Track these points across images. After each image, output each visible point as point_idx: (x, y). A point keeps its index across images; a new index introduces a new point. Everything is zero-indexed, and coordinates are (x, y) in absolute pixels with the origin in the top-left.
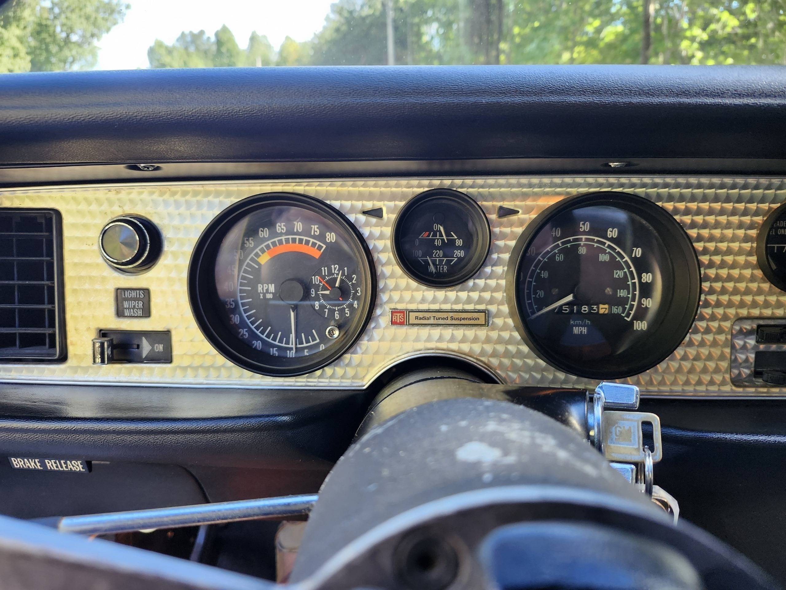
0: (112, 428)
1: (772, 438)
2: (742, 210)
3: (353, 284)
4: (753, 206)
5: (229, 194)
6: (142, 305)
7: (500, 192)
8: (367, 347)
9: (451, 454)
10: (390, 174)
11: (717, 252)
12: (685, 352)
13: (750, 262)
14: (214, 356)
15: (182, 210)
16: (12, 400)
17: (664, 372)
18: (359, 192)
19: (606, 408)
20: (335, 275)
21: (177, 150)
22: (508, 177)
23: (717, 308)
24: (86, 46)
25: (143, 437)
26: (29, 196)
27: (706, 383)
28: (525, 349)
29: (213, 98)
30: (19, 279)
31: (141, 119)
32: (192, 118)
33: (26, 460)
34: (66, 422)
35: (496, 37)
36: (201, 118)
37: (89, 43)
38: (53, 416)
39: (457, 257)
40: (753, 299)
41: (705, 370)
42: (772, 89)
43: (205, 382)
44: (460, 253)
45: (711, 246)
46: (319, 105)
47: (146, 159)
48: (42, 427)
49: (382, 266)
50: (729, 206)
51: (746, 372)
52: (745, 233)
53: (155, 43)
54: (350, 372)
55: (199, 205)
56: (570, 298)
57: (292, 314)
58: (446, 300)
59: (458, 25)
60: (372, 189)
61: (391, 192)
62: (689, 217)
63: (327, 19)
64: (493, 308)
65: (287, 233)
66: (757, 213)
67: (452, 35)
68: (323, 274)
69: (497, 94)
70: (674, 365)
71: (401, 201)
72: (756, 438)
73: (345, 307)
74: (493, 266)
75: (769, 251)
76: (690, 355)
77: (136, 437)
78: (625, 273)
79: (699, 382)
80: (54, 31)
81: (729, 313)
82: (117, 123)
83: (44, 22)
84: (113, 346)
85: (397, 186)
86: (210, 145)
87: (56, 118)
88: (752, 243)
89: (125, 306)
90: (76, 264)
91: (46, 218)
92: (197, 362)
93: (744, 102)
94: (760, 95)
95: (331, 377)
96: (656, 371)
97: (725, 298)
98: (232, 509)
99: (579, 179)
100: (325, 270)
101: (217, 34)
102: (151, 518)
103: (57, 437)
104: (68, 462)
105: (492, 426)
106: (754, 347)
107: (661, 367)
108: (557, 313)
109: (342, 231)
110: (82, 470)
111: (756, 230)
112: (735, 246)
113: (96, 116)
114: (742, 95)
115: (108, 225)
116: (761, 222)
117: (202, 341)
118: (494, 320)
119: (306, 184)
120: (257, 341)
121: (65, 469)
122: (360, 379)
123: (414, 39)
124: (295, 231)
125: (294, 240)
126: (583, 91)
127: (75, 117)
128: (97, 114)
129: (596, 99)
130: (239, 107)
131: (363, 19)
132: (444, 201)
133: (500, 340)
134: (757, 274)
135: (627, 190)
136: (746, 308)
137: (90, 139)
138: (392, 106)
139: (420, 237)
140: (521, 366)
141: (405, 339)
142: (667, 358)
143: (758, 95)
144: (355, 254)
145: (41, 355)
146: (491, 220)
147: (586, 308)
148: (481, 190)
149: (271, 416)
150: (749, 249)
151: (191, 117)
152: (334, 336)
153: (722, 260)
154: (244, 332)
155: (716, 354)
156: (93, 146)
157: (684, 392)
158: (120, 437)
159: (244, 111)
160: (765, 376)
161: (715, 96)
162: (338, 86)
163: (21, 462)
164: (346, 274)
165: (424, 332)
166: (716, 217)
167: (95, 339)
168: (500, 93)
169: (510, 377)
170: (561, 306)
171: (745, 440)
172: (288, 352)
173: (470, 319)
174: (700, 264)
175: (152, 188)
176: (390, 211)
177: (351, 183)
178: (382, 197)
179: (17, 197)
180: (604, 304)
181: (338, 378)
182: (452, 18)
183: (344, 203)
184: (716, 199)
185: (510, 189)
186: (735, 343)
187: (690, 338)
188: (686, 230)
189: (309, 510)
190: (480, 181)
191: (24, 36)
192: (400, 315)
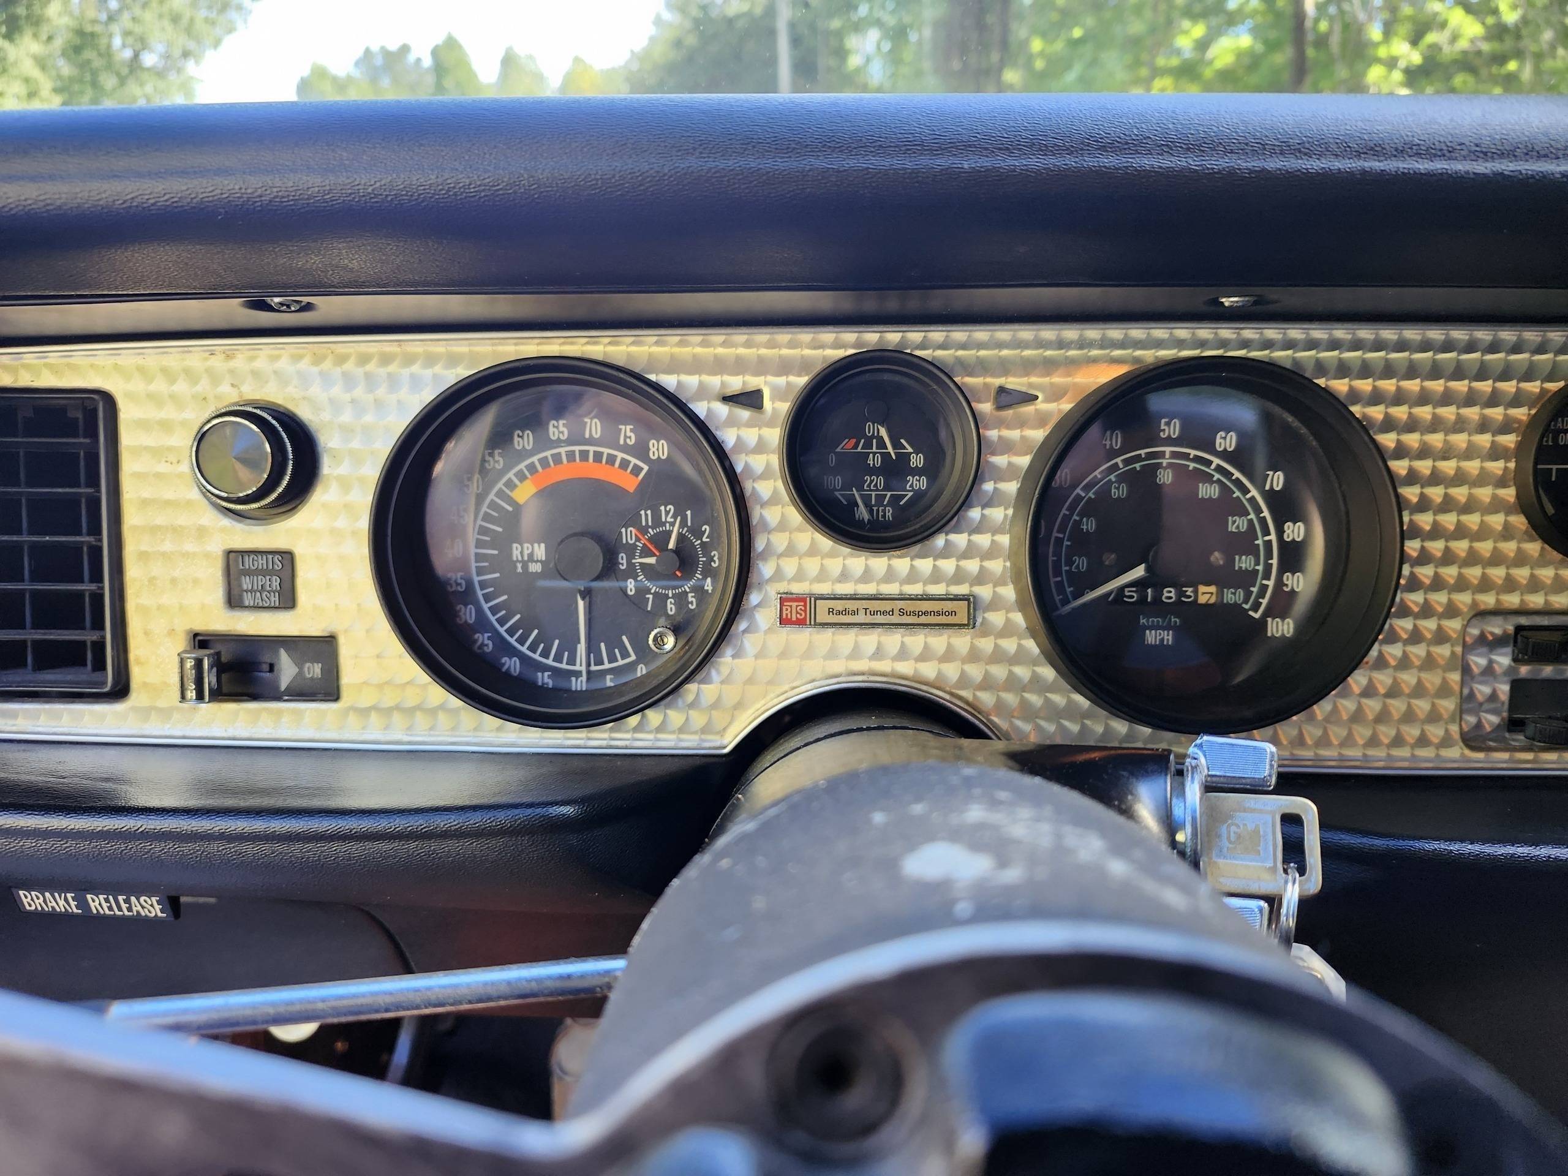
0: (218, 828)
1: (1544, 852)
2: (1488, 395)
3: (703, 544)
4: (1509, 387)
5: (453, 360)
6: (278, 584)
7: (1000, 357)
8: (732, 670)
9: (891, 866)
10: (778, 319)
11: (1435, 479)
12: (1370, 680)
13: (1503, 499)
14: (424, 687)
15: (359, 392)
16: (17, 773)
17: (1327, 720)
18: (716, 356)
19: (1211, 787)
20: (668, 525)
21: (345, 268)
22: (1016, 327)
23: (1436, 591)
24: (172, 76)
25: (279, 847)
26: (50, 364)
27: (1412, 741)
28: (1048, 673)
29: (416, 158)
30: (30, 533)
31: (270, 201)
32: (373, 200)
33: (47, 895)
34: (126, 816)
35: (995, 57)
36: (392, 200)
37: (179, 71)
38: (99, 804)
39: (913, 490)
40: (1508, 574)
41: (1409, 717)
42: (1552, 143)
43: (406, 739)
44: (918, 483)
45: (1424, 466)
46: (630, 173)
47: (285, 286)
48: (77, 827)
49: (762, 507)
50: (1461, 386)
51: (1491, 720)
52: (1493, 442)
53: (312, 70)
54: (698, 719)
55: (393, 382)
56: (1139, 572)
57: (581, 604)
58: (890, 576)
59: (920, 34)
60: (741, 351)
61: (780, 356)
62: (1381, 408)
63: (658, 21)
64: (984, 592)
65: (570, 442)
66: (1516, 401)
67: (908, 55)
68: (644, 524)
69: (993, 152)
70: (1347, 706)
71: (799, 375)
72: (1510, 850)
73: (688, 590)
74: (984, 506)
75: (1541, 478)
76: (1378, 686)
77: (266, 848)
78: (1251, 521)
79: (1398, 741)
80: (109, 46)
81: (1461, 602)
82: (222, 210)
83: (89, 28)
84: (221, 667)
85: (792, 345)
86: (413, 257)
87: (99, 200)
88: (1507, 460)
89: (245, 587)
90: (145, 503)
91: (85, 409)
92: (389, 699)
93: (1494, 169)
94: (1527, 154)
95: (660, 729)
96: (1312, 718)
97: (1450, 573)
98: (455, 986)
99: (1160, 332)
100: (646, 515)
101: (435, 53)
102: (291, 1003)
103: (106, 846)
104: (133, 899)
105: (975, 813)
106: (1509, 671)
107: (1322, 709)
108: (1115, 600)
109: (680, 436)
110: (160, 914)
111: (1514, 434)
112: (1473, 466)
113: (179, 195)
114: (1489, 154)
115: (209, 421)
116: (1525, 418)
117: (400, 656)
118: (986, 615)
119: (607, 340)
120: (510, 658)
121: (127, 913)
122: (718, 733)
123: (832, 62)
124: (587, 436)
125: (584, 455)
126: (1167, 145)
127: (137, 197)
128: (182, 191)
129: (1193, 162)
130: (469, 177)
131: (730, 22)
132: (886, 377)
133: (998, 656)
134: (1515, 524)
135: (1255, 354)
136: (1494, 592)
137: (168, 244)
138: (779, 174)
139: (838, 450)
140: (1040, 708)
141: (808, 654)
142: (1333, 693)
143: (1522, 155)
144: (706, 482)
145: (77, 684)
146: (981, 413)
147: (1171, 592)
148: (960, 353)
149: (537, 804)
150: (1500, 472)
151: (371, 198)
152: (665, 647)
153: (1446, 495)
154: (484, 640)
155: (1433, 684)
156: (175, 258)
157: (1367, 761)
158: (234, 847)
159: (480, 186)
160: (1530, 729)
161: (1435, 155)
162: (671, 133)
163: (38, 898)
164: (689, 524)
165: (847, 639)
166: (1434, 408)
167: (185, 652)
168: (1000, 149)
169: (1017, 729)
170: (1122, 589)
171: (1489, 855)
172: (573, 679)
173: (938, 614)
174: (1401, 503)
175: (298, 348)
176: (778, 395)
177: (699, 339)
178: (761, 367)
179: (27, 367)
180: (1208, 584)
181: (673, 732)
182: (907, 19)
183: (684, 378)
184: (1435, 372)
185: (1019, 351)
186: (1472, 664)
187: (1380, 652)
188: (1375, 433)
189: (609, 987)
190: (959, 334)
191: (50, 56)
192: (797, 606)
